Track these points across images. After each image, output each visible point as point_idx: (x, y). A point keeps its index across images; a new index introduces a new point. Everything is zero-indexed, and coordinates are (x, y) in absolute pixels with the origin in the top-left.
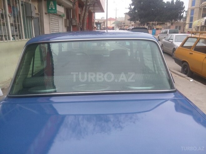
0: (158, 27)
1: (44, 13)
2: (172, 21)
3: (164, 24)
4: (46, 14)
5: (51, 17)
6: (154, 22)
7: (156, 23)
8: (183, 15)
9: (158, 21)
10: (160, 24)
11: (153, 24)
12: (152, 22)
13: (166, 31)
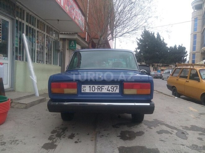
0: (162, 68)
1: (66, 49)
2: (175, 64)
3: (169, 66)
4: (67, 49)
5: (71, 52)
6: (159, 64)
7: (161, 65)
8: (186, 59)
9: (162, 63)
10: (165, 66)
11: (158, 65)
12: (157, 64)
13: (169, 71)
